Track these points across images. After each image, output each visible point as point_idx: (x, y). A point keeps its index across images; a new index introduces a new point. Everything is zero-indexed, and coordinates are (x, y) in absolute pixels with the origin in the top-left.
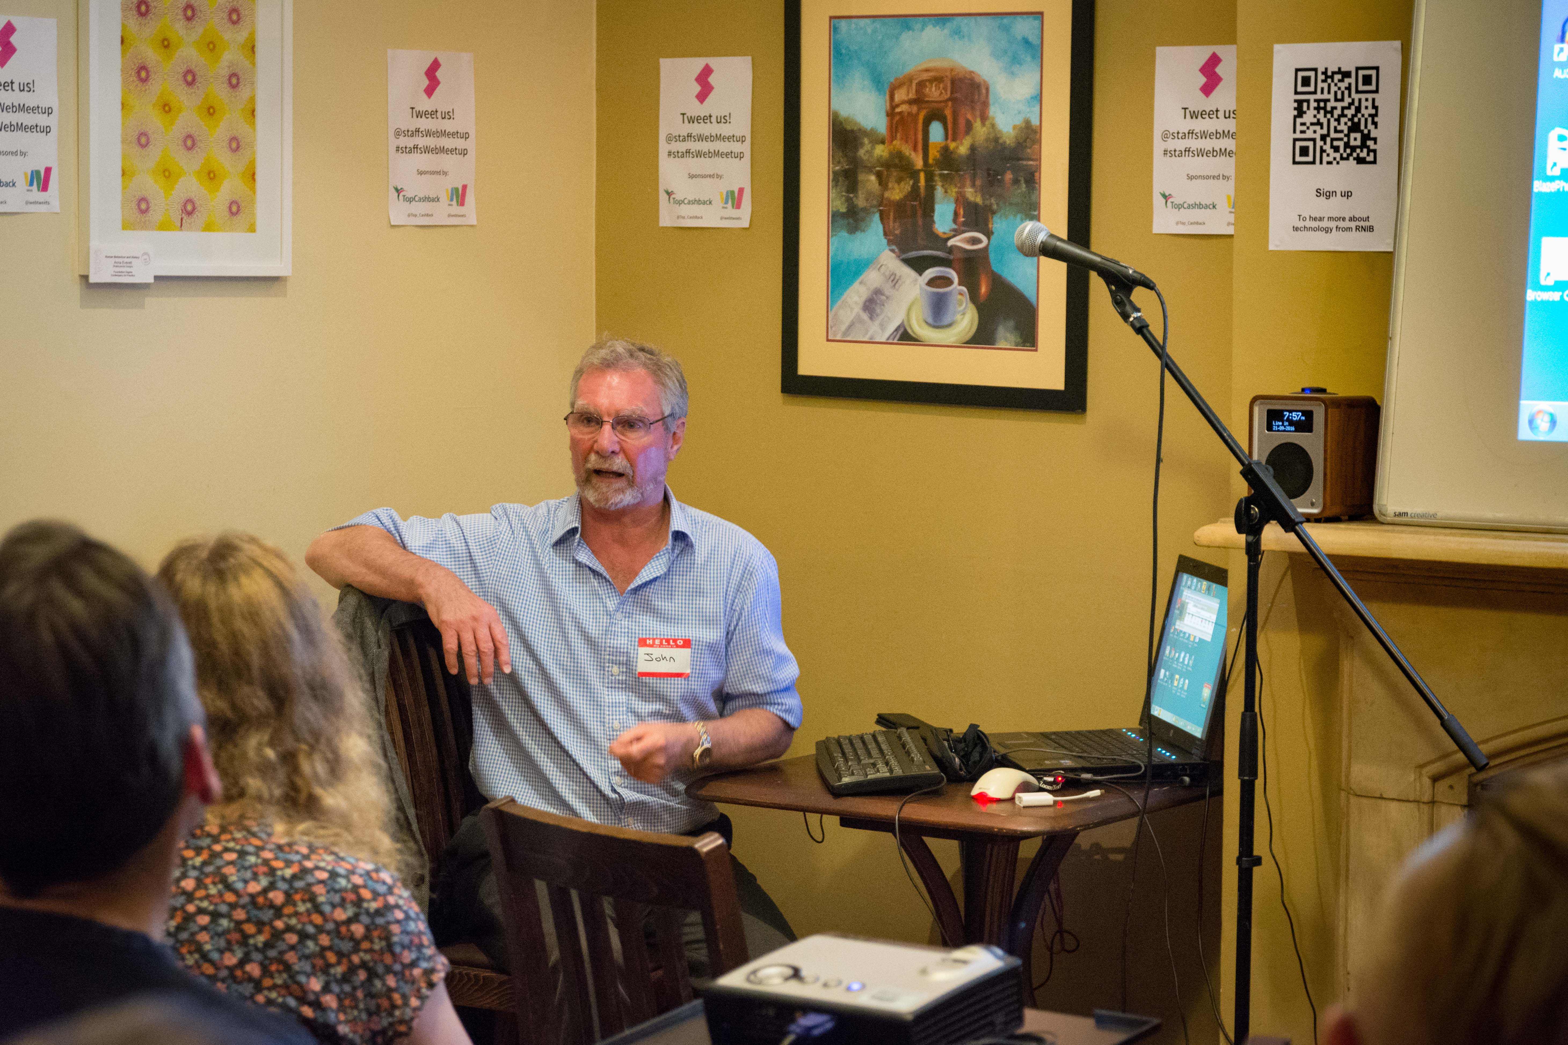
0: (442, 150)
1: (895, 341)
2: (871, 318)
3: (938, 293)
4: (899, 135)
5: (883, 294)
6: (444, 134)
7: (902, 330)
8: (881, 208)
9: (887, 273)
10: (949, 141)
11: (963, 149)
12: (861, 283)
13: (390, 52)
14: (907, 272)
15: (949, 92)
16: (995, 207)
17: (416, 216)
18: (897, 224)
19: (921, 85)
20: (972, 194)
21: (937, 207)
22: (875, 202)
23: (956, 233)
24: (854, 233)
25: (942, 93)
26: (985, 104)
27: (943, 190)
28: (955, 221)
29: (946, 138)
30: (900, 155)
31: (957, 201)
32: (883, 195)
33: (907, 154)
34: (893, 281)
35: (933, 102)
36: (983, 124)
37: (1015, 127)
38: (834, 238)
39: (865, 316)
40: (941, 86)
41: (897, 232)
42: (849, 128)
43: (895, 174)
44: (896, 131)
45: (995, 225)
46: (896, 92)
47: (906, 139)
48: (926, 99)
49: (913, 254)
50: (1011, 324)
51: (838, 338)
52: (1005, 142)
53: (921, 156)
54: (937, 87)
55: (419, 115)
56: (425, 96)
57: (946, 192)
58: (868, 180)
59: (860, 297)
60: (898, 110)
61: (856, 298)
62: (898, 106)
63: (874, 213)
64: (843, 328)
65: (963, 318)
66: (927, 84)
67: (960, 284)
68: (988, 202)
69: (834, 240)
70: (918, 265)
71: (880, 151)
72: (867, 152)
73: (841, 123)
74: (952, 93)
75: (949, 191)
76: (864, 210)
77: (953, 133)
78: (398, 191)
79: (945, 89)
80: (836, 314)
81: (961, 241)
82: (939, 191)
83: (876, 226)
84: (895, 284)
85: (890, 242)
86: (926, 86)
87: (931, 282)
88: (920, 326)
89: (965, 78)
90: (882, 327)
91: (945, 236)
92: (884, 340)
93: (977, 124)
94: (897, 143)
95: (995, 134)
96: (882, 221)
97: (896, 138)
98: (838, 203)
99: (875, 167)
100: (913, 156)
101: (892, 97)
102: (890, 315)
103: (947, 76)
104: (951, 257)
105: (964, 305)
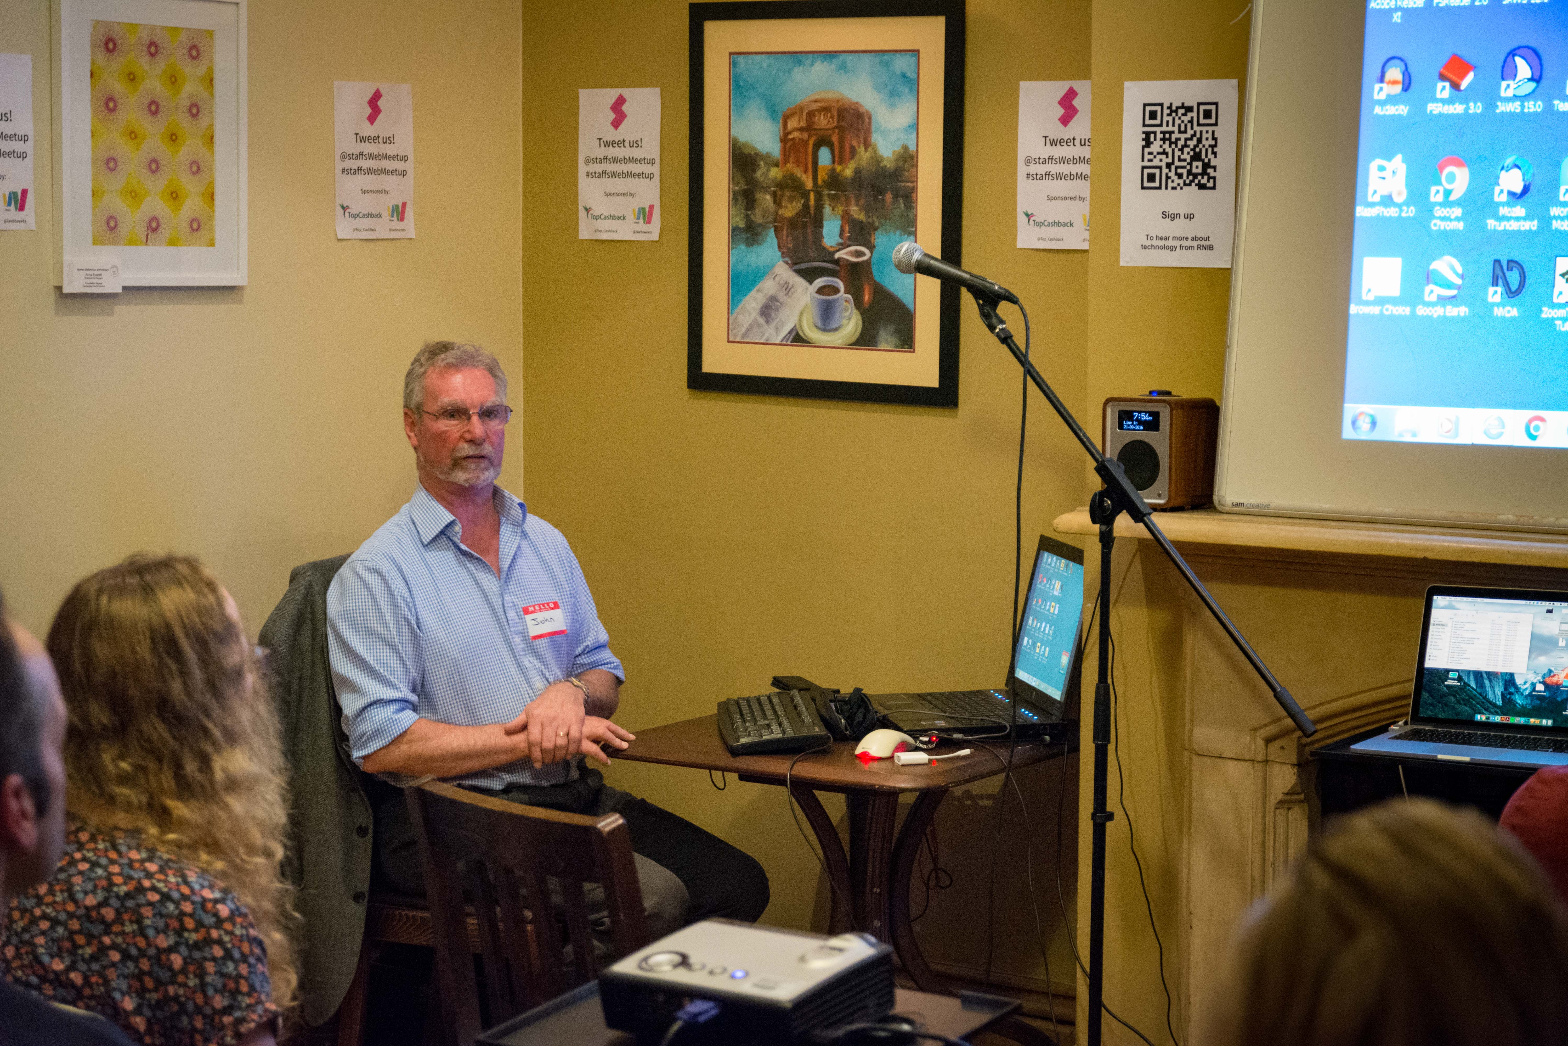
0: (384, 171)
1: (789, 343)
2: (767, 322)
3: (827, 301)
4: (791, 159)
5: (777, 301)
6: (385, 157)
7: (794, 332)
8: (776, 224)
9: (781, 282)
10: (836, 164)
11: (848, 172)
12: (758, 290)
13: (336, 83)
14: (799, 281)
15: (836, 121)
16: (877, 224)
17: (360, 230)
18: (790, 239)
19: (811, 114)
20: (855, 212)
21: (825, 223)
22: (770, 219)
23: (842, 246)
24: (752, 246)
25: (829, 121)
26: (868, 132)
27: (831, 209)
28: (841, 235)
29: (834, 162)
30: (792, 177)
31: (843, 218)
32: (777, 212)
33: (799, 176)
34: (786, 289)
35: (821, 129)
36: (866, 150)
37: (894, 153)
39: (761, 320)
40: (829, 115)
41: (790, 245)
42: (746, 152)
43: (788, 194)
44: (789, 156)
45: (877, 240)
46: (788, 121)
47: (797, 163)
48: (816, 127)
49: (804, 266)
50: (891, 328)
51: (738, 340)
52: (886, 166)
53: (811, 177)
54: (825, 116)
55: (363, 140)
56: (368, 123)
57: (833, 210)
58: (765, 199)
59: (757, 303)
60: (791, 136)
61: (754, 304)
62: (790, 133)
63: (769, 228)
64: (743, 330)
65: (848, 323)
66: (817, 113)
67: (846, 292)
68: (870, 220)
70: (809, 275)
71: (775, 173)
72: (763, 173)
73: (740, 148)
74: (838, 122)
75: (836, 209)
76: (761, 225)
77: (839, 158)
78: (344, 208)
79: (832, 117)
80: (736, 318)
81: (847, 253)
82: (827, 210)
83: (771, 240)
84: (788, 292)
85: (783, 254)
86: (814, 115)
87: (821, 291)
88: (810, 329)
89: (850, 108)
90: (777, 330)
91: (832, 250)
92: (778, 342)
93: (862, 149)
94: (789, 166)
95: (877, 160)
96: (777, 236)
97: (789, 162)
98: (737, 219)
99: (770, 188)
100: (804, 177)
101: (785, 125)
102: (783, 320)
103: (834, 107)
104: (838, 268)
105: (850, 311)
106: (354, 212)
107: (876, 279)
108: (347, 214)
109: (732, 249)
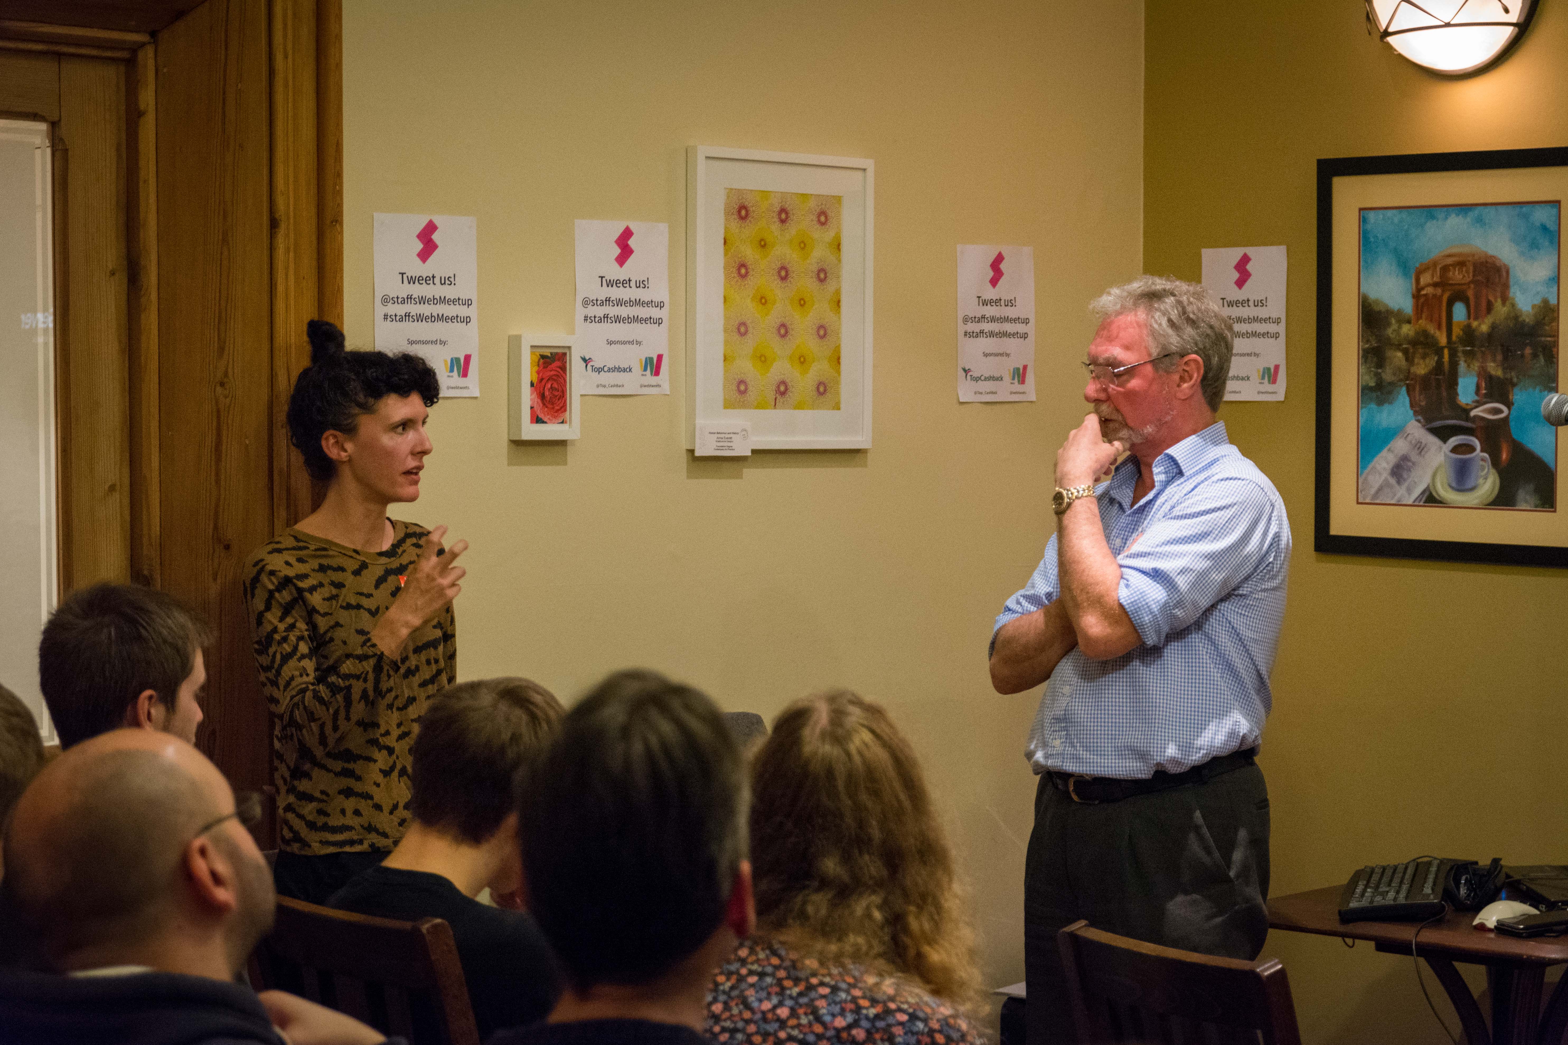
0: (1005, 334)
1: (1421, 503)
2: (1399, 483)
3: (1461, 460)
4: (1424, 316)
5: (1409, 460)
6: (1007, 320)
7: (1427, 493)
8: (1408, 382)
9: (1414, 441)
10: (1471, 320)
11: (1484, 328)
12: (1389, 450)
13: (959, 247)
14: (1432, 441)
15: (1471, 275)
16: (1515, 380)
17: (981, 393)
18: (1422, 397)
19: (1445, 269)
20: (1493, 368)
22: (1402, 377)
23: (1478, 404)
24: (1383, 405)
25: (1464, 276)
26: (1506, 286)
27: (1466, 365)
28: (1477, 392)
29: (1469, 317)
30: (1425, 333)
31: (1479, 375)
32: (1409, 370)
33: (1432, 332)
34: (1419, 448)
35: (1455, 284)
36: (1504, 303)
37: (1534, 306)
38: (1364, 410)
39: (1393, 481)
40: (1464, 269)
41: (1423, 404)
42: (1376, 308)
43: (1420, 351)
44: (1422, 311)
45: (1515, 397)
46: (1421, 276)
47: (1431, 319)
48: (1450, 282)
49: (1438, 424)
50: (1531, 487)
51: (1368, 501)
52: (1524, 321)
53: (1445, 333)
54: (1460, 271)
55: (985, 303)
57: (1469, 366)
58: (1395, 357)
59: (1388, 463)
60: (1423, 292)
61: (1384, 465)
62: (1423, 289)
63: (1401, 386)
64: (1373, 491)
65: (1485, 482)
66: (1451, 268)
67: (1482, 451)
68: (1508, 376)
69: (1364, 412)
70: (1443, 434)
71: (1406, 329)
72: (1394, 331)
73: (1370, 305)
74: (1474, 276)
75: (1472, 366)
76: (1391, 384)
77: (1475, 313)
78: (966, 371)
79: (1467, 272)
80: (1366, 479)
81: (1484, 411)
82: (1462, 366)
84: (1421, 452)
85: (1416, 413)
86: (1449, 270)
87: (1455, 450)
88: (1444, 489)
89: (1487, 262)
90: (1409, 491)
91: (1468, 407)
92: (1410, 502)
93: (1498, 304)
94: (1422, 322)
95: (1515, 314)
96: (1409, 395)
97: (1421, 318)
98: (1367, 377)
99: (1401, 345)
100: (1438, 334)
101: (1418, 280)
102: (1416, 480)
103: (1469, 261)
104: (1474, 426)
105: (1486, 470)
106: (975, 375)
107: (1515, 437)
108: (969, 377)
109: (1362, 408)
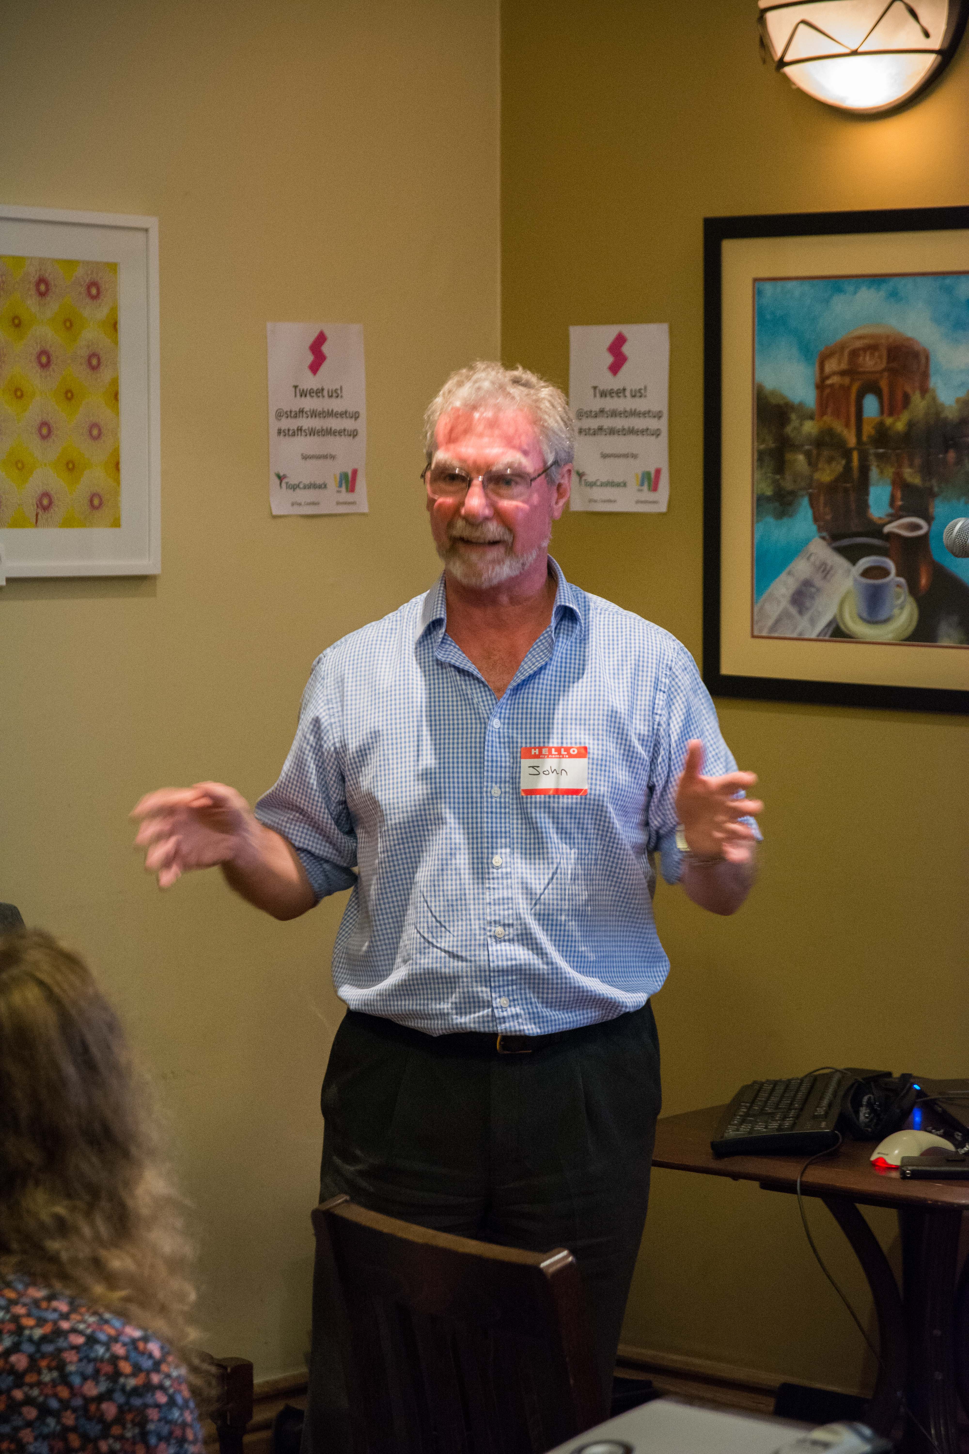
0: (329, 432)
1: (827, 638)
2: (801, 612)
3: (874, 585)
4: (829, 410)
5: (813, 586)
6: (330, 414)
7: (834, 626)
8: (810, 491)
9: (818, 563)
10: (886, 416)
11: (900, 426)
12: (789, 573)
13: (270, 324)
14: (839, 562)
15: (885, 362)
16: (936, 489)
17: (300, 504)
18: (828, 509)
19: (854, 354)
20: (910, 474)
22: (804, 484)
23: (894, 517)
24: (782, 518)
25: (876, 364)
26: (925, 376)
27: (879, 471)
28: (892, 503)
29: (882, 412)
30: (831, 432)
31: (894, 483)
32: (813, 476)
33: (839, 430)
34: (823, 571)
35: (867, 373)
36: (923, 397)
37: (958, 401)
39: (793, 611)
40: (877, 354)
41: (829, 517)
42: (773, 401)
43: (826, 453)
44: (827, 406)
46: (826, 362)
47: (837, 414)
48: (861, 369)
49: (846, 542)
50: (955, 619)
51: (764, 634)
52: (947, 417)
53: (854, 432)
54: (873, 356)
55: (303, 393)
57: (882, 472)
58: (797, 460)
59: (788, 589)
60: (829, 382)
61: (784, 590)
62: (828, 378)
63: (803, 496)
64: (770, 622)
65: (901, 613)
66: (861, 352)
67: (898, 574)
68: (928, 484)
69: (760, 527)
70: (852, 555)
71: (810, 428)
72: (796, 428)
73: (767, 396)
74: (888, 363)
75: (885, 471)
76: (792, 493)
77: (889, 408)
79: (880, 357)
80: (762, 608)
81: (899, 526)
82: (874, 473)
84: (826, 575)
85: (820, 529)
86: (859, 355)
87: (867, 573)
88: (854, 621)
89: (903, 345)
90: (813, 622)
91: (880, 522)
92: (814, 636)
93: (916, 398)
94: (827, 418)
95: (936, 408)
96: (812, 505)
97: (826, 413)
98: (763, 485)
99: (803, 446)
100: (845, 432)
101: (822, 367)
102: (820, 609)
103: (883, 344)
104: (888, 545)
105: (902, 598)
